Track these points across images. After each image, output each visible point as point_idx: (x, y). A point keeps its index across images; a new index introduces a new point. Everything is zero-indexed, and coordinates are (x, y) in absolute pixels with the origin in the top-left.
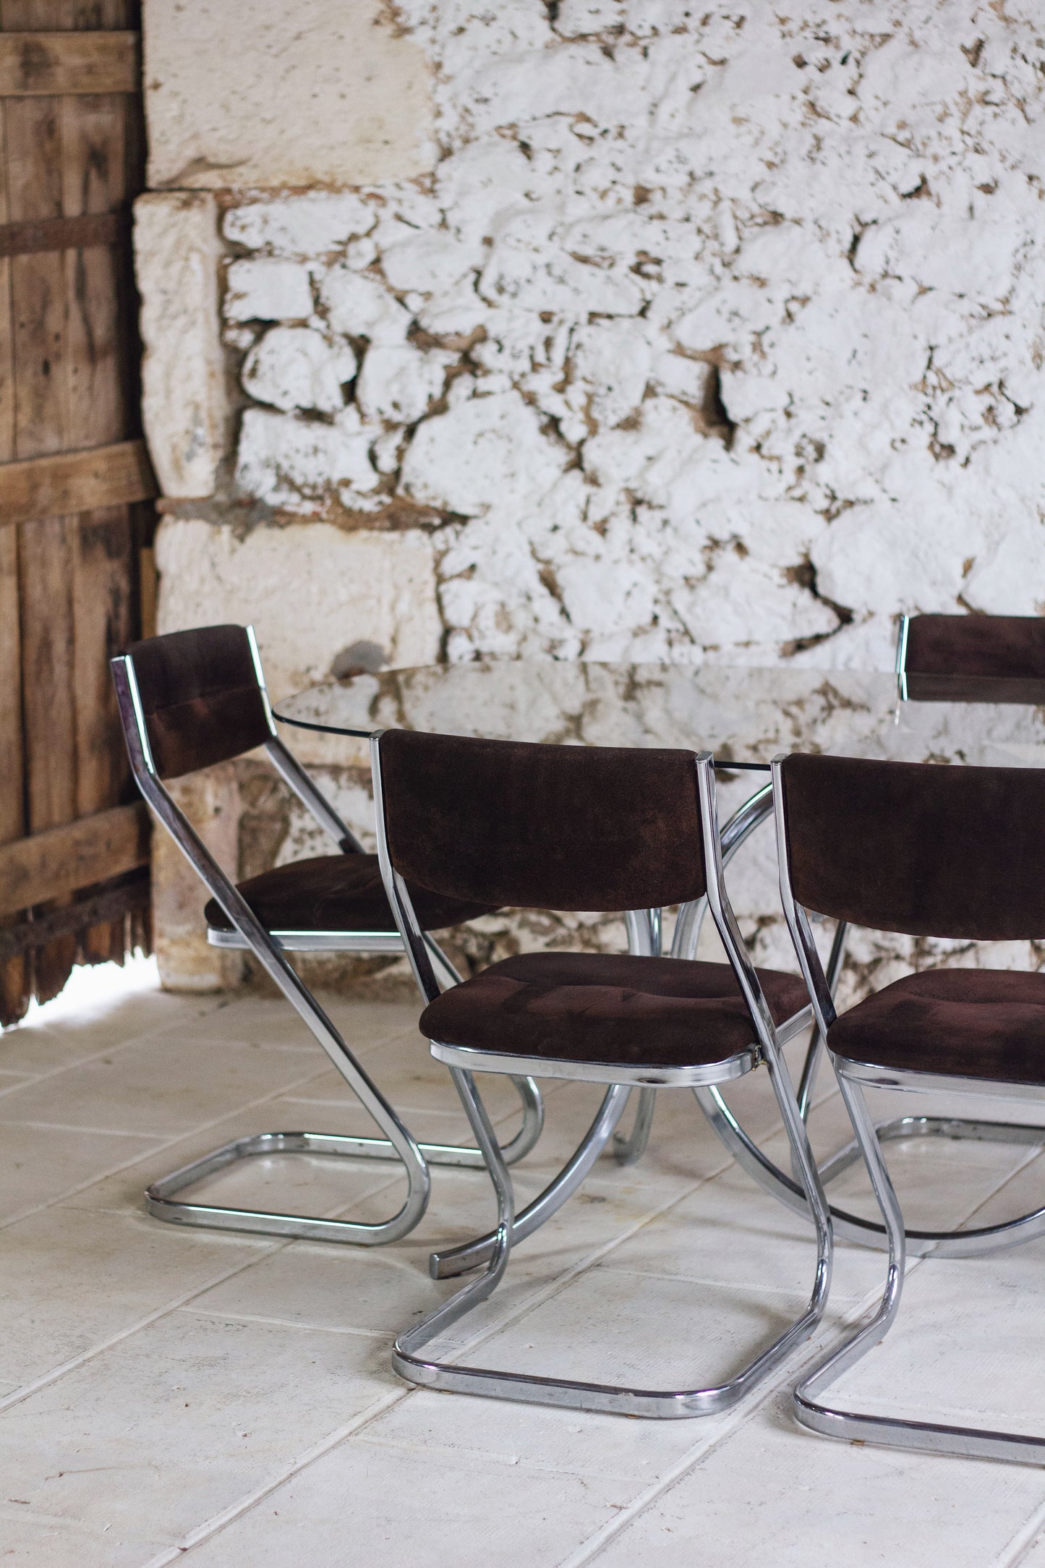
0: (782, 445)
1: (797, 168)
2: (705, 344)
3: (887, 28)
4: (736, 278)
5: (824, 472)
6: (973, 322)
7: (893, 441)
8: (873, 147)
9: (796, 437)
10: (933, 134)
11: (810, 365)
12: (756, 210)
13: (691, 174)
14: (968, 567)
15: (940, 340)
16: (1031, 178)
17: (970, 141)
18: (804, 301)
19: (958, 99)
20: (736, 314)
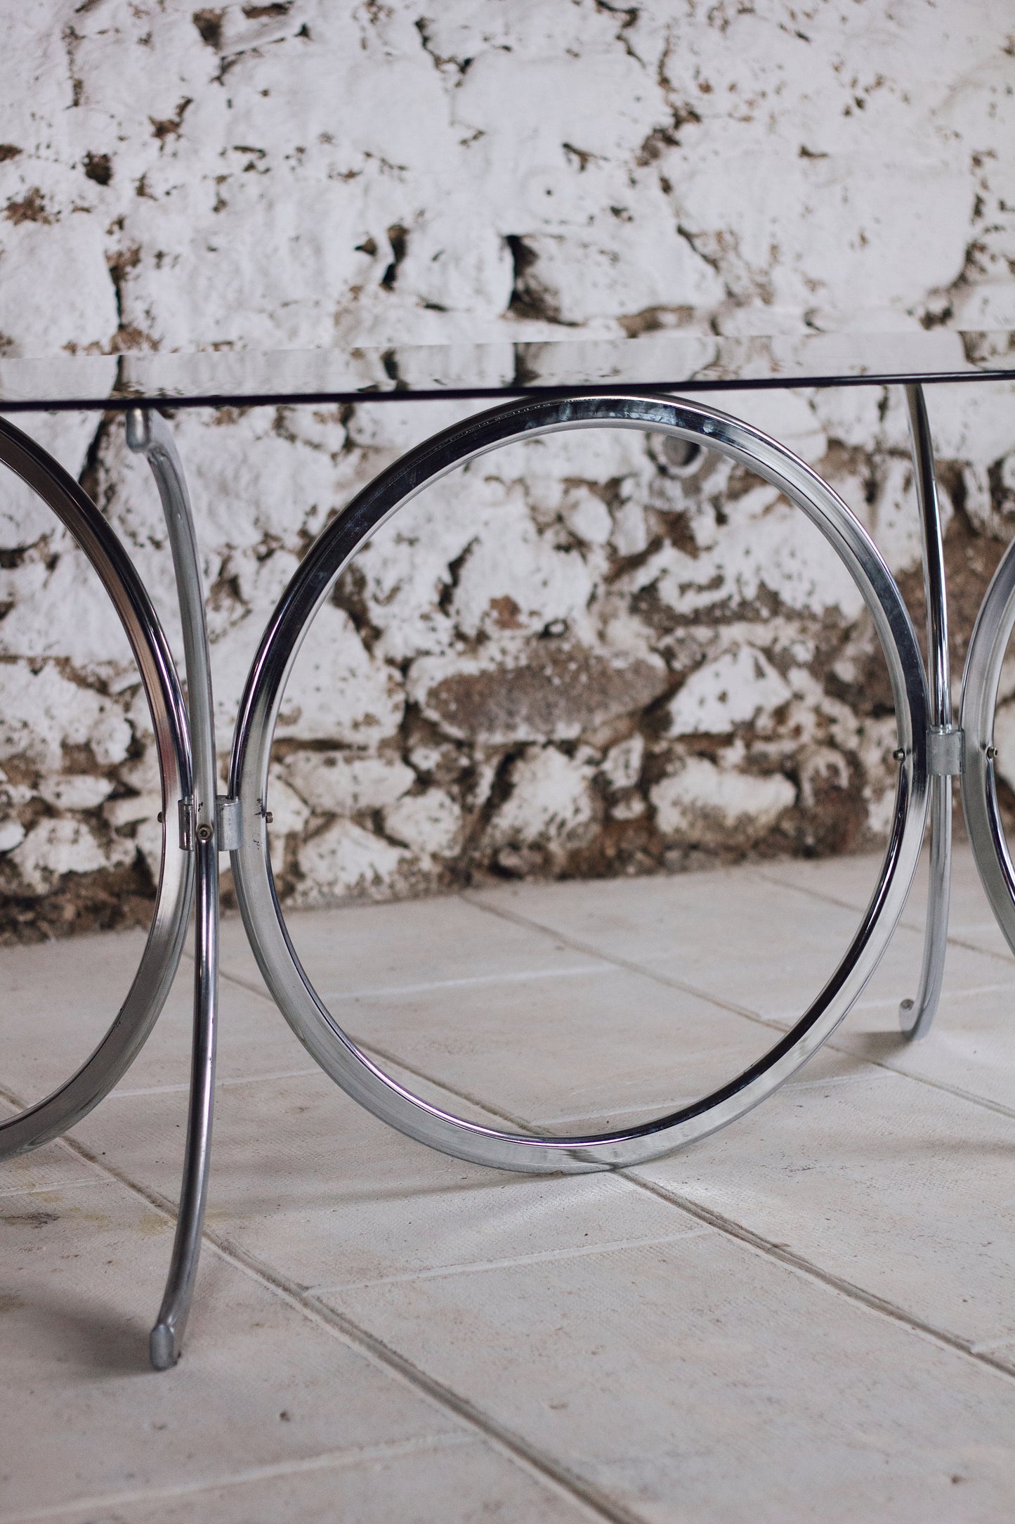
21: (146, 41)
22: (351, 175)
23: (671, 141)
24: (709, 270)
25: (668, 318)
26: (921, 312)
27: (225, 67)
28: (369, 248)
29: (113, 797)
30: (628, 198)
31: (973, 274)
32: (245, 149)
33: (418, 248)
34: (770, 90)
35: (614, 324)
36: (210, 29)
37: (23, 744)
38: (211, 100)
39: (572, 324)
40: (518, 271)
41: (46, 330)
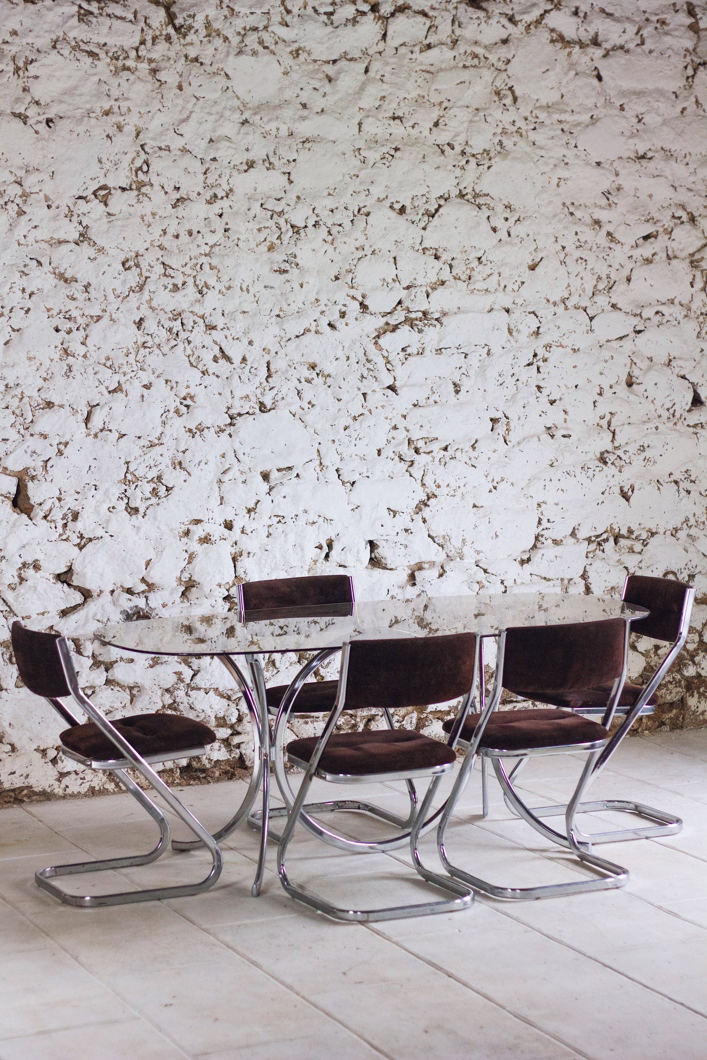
0: (57, 515)
1: (59, 381)
2: (19, 468)
3: (100, 314)
4: (32, 435)
5: (79, 526)
6: (144, 449)
7: (109, 508)
8: (96, 369)
9: (65, 510)
10: (125, 362)
11: (68, 475)
12: (41, 402)
13: (7, 386)
14: (148, 564)
15: (132, 459)
16: (167, 381)
17: (139, 365)
18: (66, 444)
19: (134, 346)
20: (34, 452)
21: (244, 482)
22: (314, 523)
23: (426, 505)
24: (441, 548)
25: (426, 566)
26: (519, 559)
27: (271, 489)
28: (320, 547)
29: (232, 735)
30: (410, 525)
31: (539, 545)
32: (277, 516)
33: (337, 547)
34: (462, 485)
35: (406, 568)
36: (266, 477)
37: (202, 717)
38: (266, 500)
39: (391, 569)
40: (372, 551)
41: (211, 580)
